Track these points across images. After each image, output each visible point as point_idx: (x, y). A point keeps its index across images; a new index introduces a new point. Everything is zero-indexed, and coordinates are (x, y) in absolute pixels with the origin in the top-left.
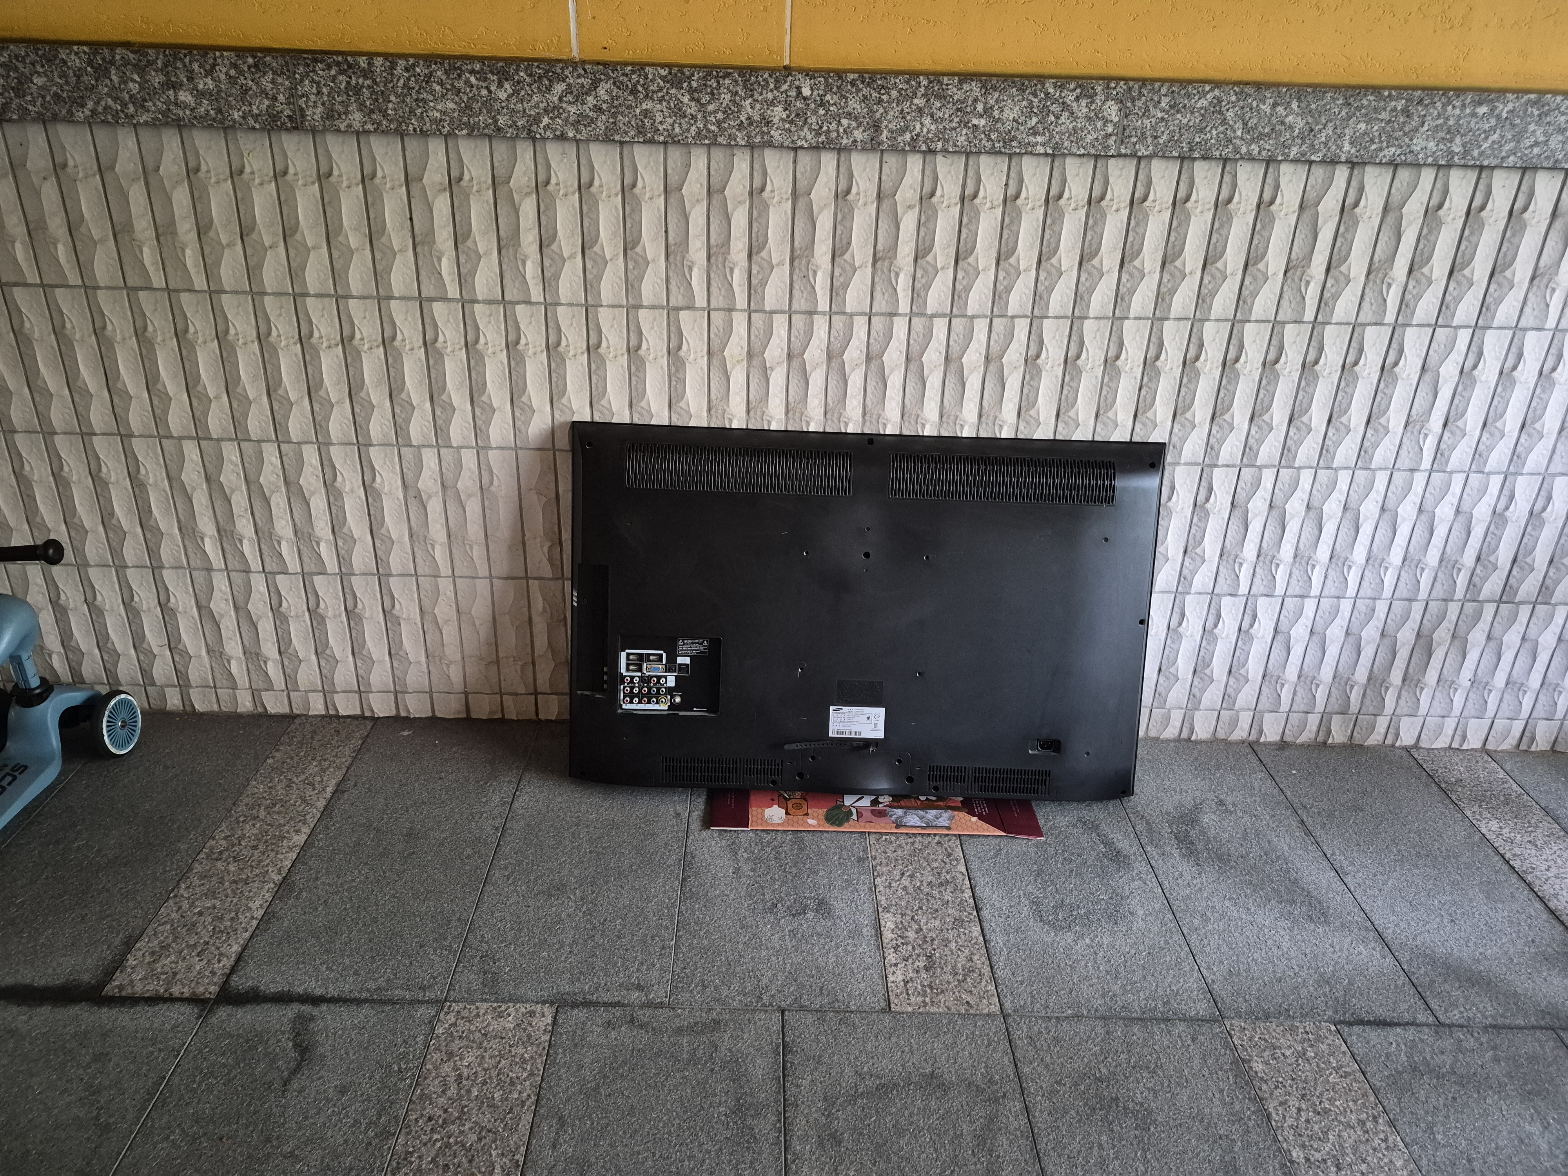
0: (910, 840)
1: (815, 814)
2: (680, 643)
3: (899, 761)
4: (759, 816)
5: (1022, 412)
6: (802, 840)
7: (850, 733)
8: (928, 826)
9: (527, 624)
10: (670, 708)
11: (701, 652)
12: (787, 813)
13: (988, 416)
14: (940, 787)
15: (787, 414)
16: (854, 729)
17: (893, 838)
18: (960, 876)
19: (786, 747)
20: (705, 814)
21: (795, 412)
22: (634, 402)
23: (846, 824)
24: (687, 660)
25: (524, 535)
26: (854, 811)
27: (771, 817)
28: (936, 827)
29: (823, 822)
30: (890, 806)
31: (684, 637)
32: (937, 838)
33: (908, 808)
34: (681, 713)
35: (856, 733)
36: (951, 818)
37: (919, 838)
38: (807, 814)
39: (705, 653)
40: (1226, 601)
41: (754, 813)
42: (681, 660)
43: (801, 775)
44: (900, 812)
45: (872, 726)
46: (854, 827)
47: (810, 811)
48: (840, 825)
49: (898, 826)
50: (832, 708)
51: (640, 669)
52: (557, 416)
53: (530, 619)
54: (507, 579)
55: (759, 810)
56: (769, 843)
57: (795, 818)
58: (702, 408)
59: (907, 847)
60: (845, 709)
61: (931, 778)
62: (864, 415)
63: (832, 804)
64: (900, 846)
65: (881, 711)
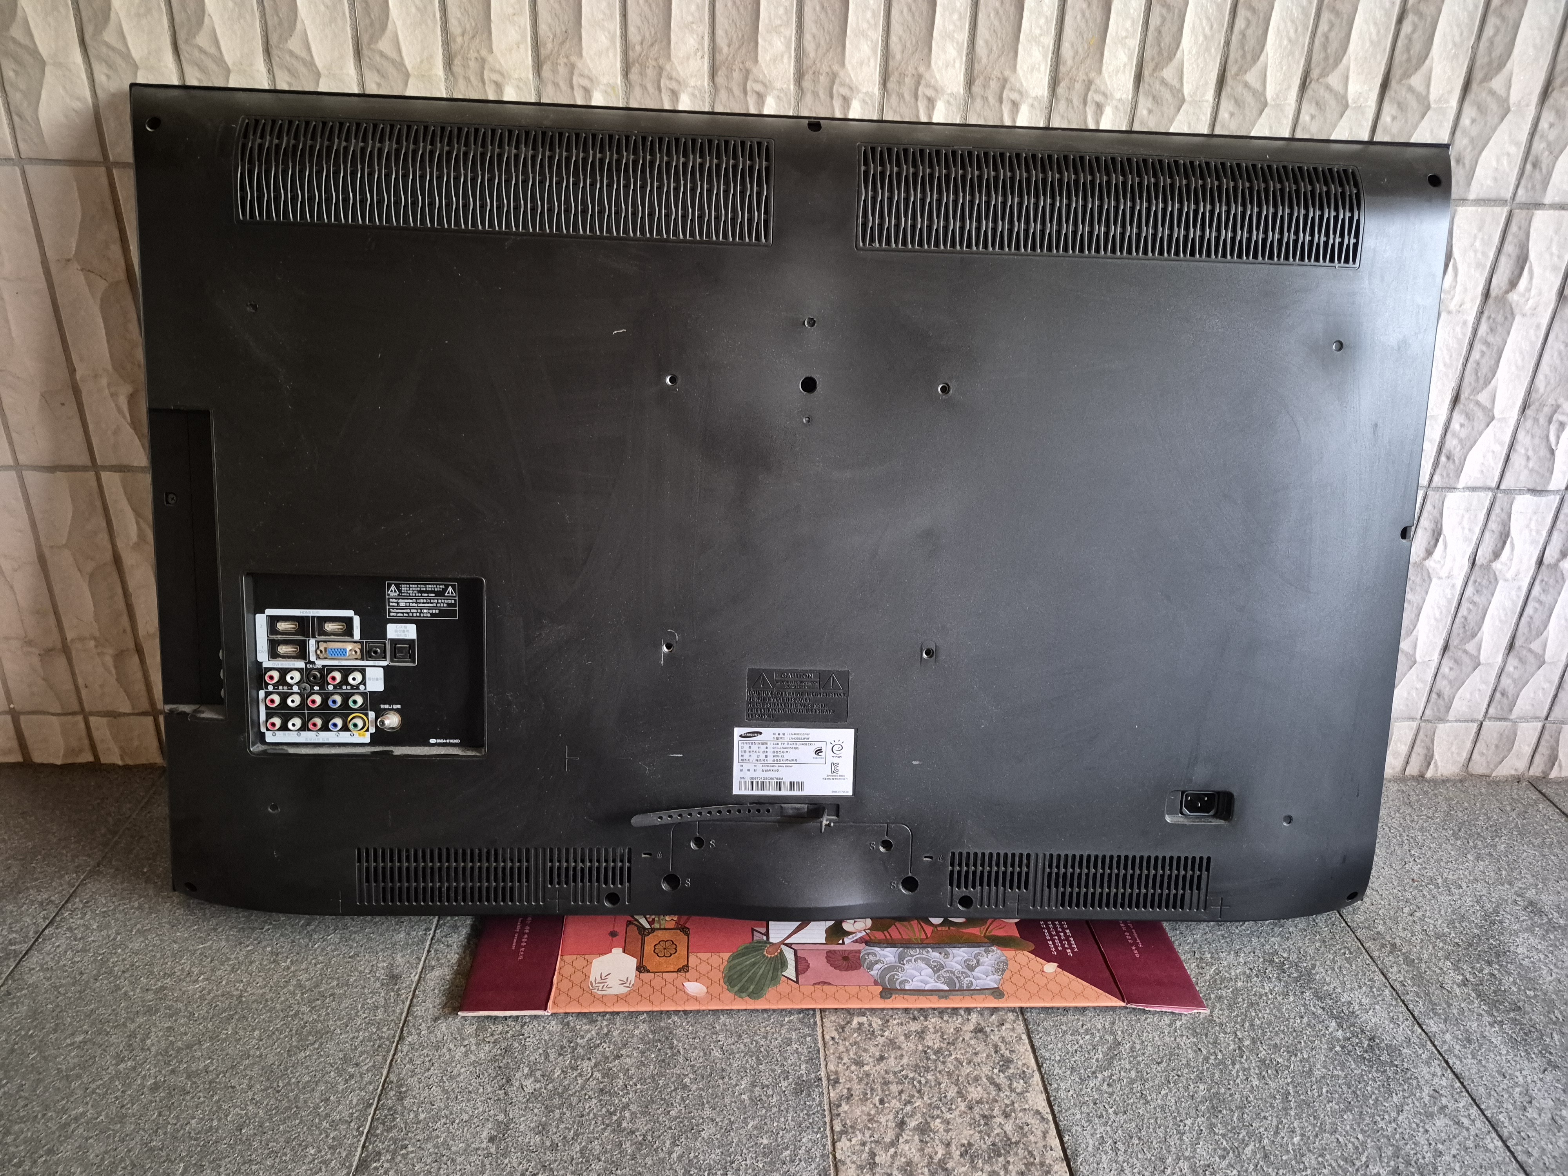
0: (915, 1026)
1: (704, 968)
2: (392, 592)
3: (887, 844)
4: (578, 977)
5: (1146, 73)
6: (669, 1034)
7: (779, 785)
8: (953, 991)
9: (112, 569)
10: (376, 739)
11: (442, 613)
12: (641, 968)
13: (1073, 80)
14: (976, 900)
15: (626, 72)
16: (787, 775)
17: (877, 1022)
18: (1034, 1121)
19: (637, 821)
20: (457, 973)
21: (644, 67)
22: (274, 39)
23: (771, 992)
24: (410, 632)
25: (72, 371)
26: (789, 955)
27: (603, 979)
28: (971, 991)
29: (720, 986)
30: (867, 941)
31: (401, 579)
32: (974, 1017)
33: (907, 944)
34: (399, 751)
35: (792, 785)
36: (1001, 968)
37: (934, 1021)
38: (685, 969)
39: (452, 613)
40: (1523, 504)
41: (567, 970)
42: (394, 631)
43: (672, 880)
44: (888, 955)
45: (827, 770)
46: (789, 997)
47: (693, 960)
48: (756, 994)
49: (887, 992)
50: (738, 731)
51: (302, 654)
52: (101, 78)
53: (117, 560)
54: (52, 469)
55: (580, 962)
56: (591, 1048)
57: (657, 981)
58: (431, 56)
59: (908, 1046)
60: (768, 733)
61: (956, 880)
62: (799, 77)
63: (741, 942)
64: (892, 1043)
65: (846, 736)
